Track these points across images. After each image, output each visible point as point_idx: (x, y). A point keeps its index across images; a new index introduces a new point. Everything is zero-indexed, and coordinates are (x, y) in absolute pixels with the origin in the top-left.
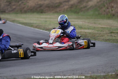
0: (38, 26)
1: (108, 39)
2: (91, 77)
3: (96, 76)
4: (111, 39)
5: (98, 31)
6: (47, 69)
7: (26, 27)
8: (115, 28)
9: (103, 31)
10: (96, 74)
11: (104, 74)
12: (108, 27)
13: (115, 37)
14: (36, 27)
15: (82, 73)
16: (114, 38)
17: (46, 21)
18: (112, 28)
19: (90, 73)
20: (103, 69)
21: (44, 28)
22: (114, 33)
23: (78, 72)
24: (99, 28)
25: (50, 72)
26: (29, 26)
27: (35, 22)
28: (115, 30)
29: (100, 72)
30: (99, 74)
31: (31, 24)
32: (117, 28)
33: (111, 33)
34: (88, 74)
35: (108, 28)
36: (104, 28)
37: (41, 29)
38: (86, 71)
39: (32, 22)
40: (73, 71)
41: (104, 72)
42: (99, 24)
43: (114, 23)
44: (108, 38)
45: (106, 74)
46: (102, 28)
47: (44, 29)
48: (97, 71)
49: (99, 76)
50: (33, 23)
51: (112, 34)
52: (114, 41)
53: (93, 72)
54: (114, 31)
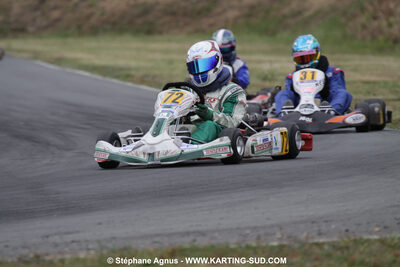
0: (146, 76)
2: (382, 241)
5: (355, 93)
6: (222, 219)
7: (108, 79)
9: (374, 95)
10: (398, 235)
12: (388, 79)
14: (142, 81)
15: (347, 231)
17: (171, 62)
19: (377, 229)
23: (333, 226)
24: (355, 82)
25: (238, 228)
26: (117, 77)
27: (133, 64)
31: (121, 69)
34: (369, 233)
35: (386, 83)
36: (375, 83)
38: (359, 225)
39: (121, 63)
42: (355, 70)
46: (367, 83)
50: (129, 69)
53: (385, 227)
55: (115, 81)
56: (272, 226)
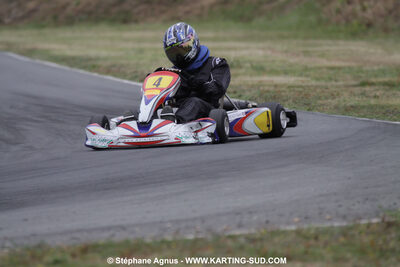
0: (114, 66)
1: (352, 107)
2: (298, 232)
3: (317, 229)
4: (363, 107)
5: (317, 79)
6: (148, 212)
7: (75, 70)
8: (376, 68)
9: (336, 81)
10: (316, 225)
11: (344, 224)
12: (353, 64)
13: (376, 97)
14: (108, 71)
15: (267, 222)
16: (373, 102)
17: (141, 51)
18: (367, 68)
19: (296, 220)
20: (340, 206)
21: (136, 72)
22: (372, 84)
23: (255, 218)
24: (320, 68)
25: (161, 222)
26: (84, 68)
27: (104, 53)
28: (376, 76)
29: (328, 217)
30: (327, 225)
31: (90, 59)
32: (381, 67)
33: (363, 84)
34: (288, 223)
35: (349, 67)
36: (340, 68)
37: (124, 76)
38: (281, 215)
39: (92, 53)
40: (238, 214)
41: (344, 217)
42: (322, 55)
43: (372, 50)
44: (352, 103)
45: (351, 224)
46: (332, 68)
47: (136, 77)
48: (320, 214)
49: (326, 231)
50: (98, 59)
51: (367, 88)
52: (372, 111)
53: (307, 218)
54: (373, 80)
55: (82, 71)
56: (195, 219)
